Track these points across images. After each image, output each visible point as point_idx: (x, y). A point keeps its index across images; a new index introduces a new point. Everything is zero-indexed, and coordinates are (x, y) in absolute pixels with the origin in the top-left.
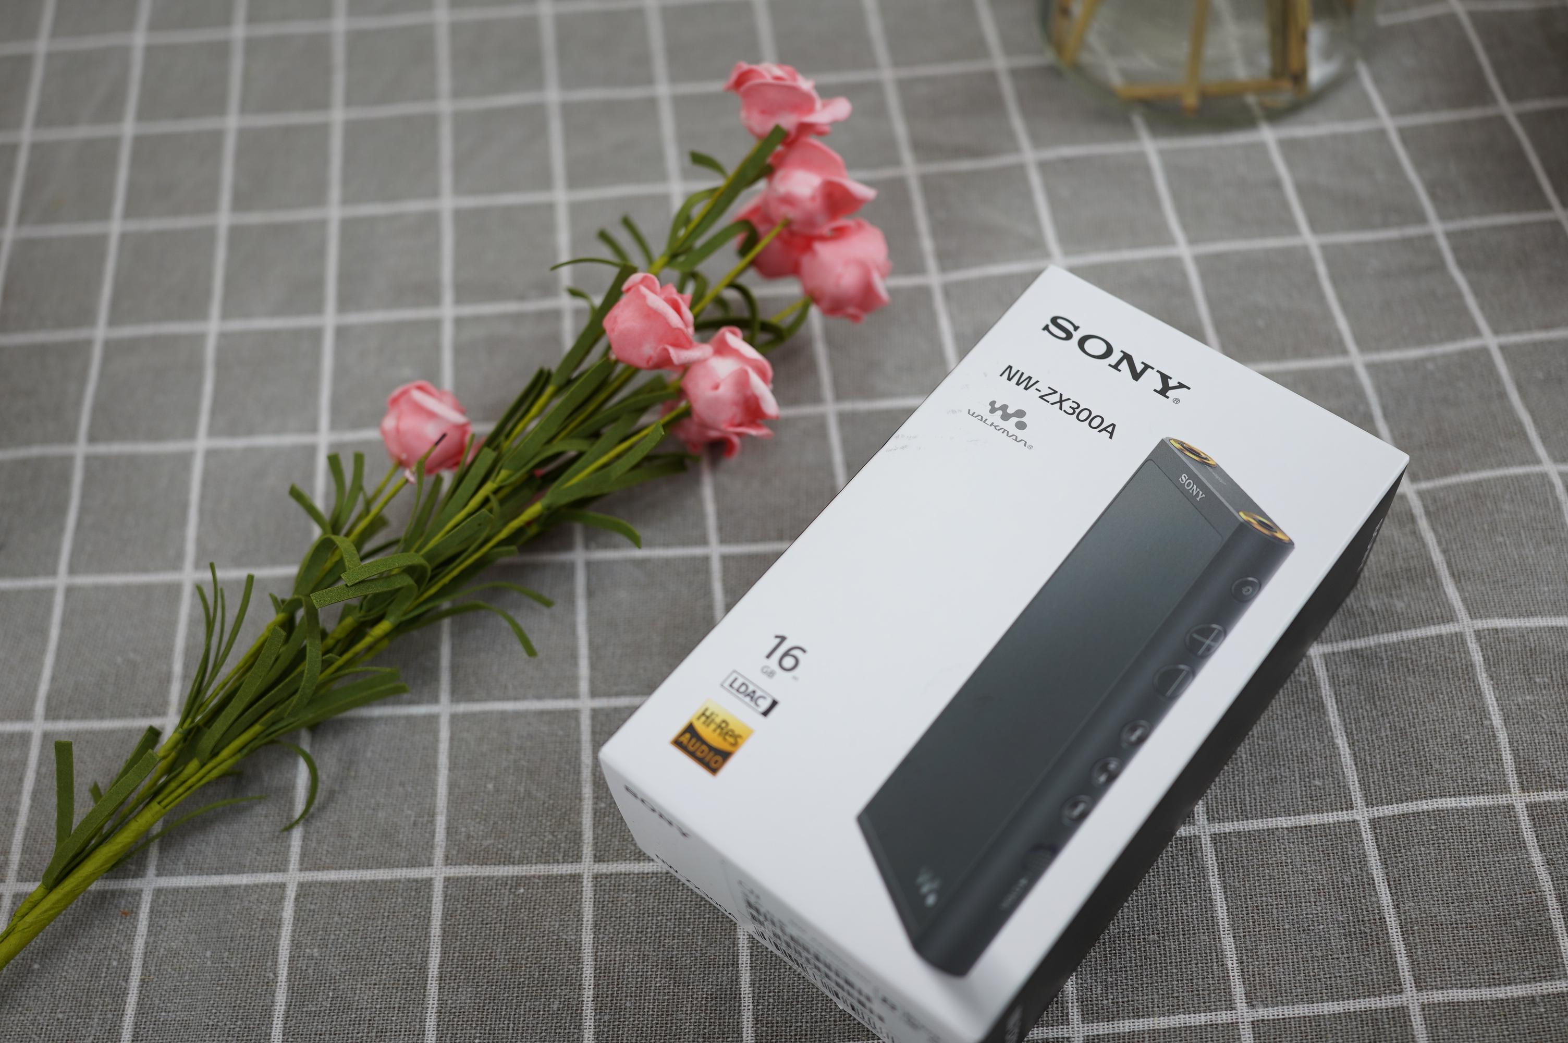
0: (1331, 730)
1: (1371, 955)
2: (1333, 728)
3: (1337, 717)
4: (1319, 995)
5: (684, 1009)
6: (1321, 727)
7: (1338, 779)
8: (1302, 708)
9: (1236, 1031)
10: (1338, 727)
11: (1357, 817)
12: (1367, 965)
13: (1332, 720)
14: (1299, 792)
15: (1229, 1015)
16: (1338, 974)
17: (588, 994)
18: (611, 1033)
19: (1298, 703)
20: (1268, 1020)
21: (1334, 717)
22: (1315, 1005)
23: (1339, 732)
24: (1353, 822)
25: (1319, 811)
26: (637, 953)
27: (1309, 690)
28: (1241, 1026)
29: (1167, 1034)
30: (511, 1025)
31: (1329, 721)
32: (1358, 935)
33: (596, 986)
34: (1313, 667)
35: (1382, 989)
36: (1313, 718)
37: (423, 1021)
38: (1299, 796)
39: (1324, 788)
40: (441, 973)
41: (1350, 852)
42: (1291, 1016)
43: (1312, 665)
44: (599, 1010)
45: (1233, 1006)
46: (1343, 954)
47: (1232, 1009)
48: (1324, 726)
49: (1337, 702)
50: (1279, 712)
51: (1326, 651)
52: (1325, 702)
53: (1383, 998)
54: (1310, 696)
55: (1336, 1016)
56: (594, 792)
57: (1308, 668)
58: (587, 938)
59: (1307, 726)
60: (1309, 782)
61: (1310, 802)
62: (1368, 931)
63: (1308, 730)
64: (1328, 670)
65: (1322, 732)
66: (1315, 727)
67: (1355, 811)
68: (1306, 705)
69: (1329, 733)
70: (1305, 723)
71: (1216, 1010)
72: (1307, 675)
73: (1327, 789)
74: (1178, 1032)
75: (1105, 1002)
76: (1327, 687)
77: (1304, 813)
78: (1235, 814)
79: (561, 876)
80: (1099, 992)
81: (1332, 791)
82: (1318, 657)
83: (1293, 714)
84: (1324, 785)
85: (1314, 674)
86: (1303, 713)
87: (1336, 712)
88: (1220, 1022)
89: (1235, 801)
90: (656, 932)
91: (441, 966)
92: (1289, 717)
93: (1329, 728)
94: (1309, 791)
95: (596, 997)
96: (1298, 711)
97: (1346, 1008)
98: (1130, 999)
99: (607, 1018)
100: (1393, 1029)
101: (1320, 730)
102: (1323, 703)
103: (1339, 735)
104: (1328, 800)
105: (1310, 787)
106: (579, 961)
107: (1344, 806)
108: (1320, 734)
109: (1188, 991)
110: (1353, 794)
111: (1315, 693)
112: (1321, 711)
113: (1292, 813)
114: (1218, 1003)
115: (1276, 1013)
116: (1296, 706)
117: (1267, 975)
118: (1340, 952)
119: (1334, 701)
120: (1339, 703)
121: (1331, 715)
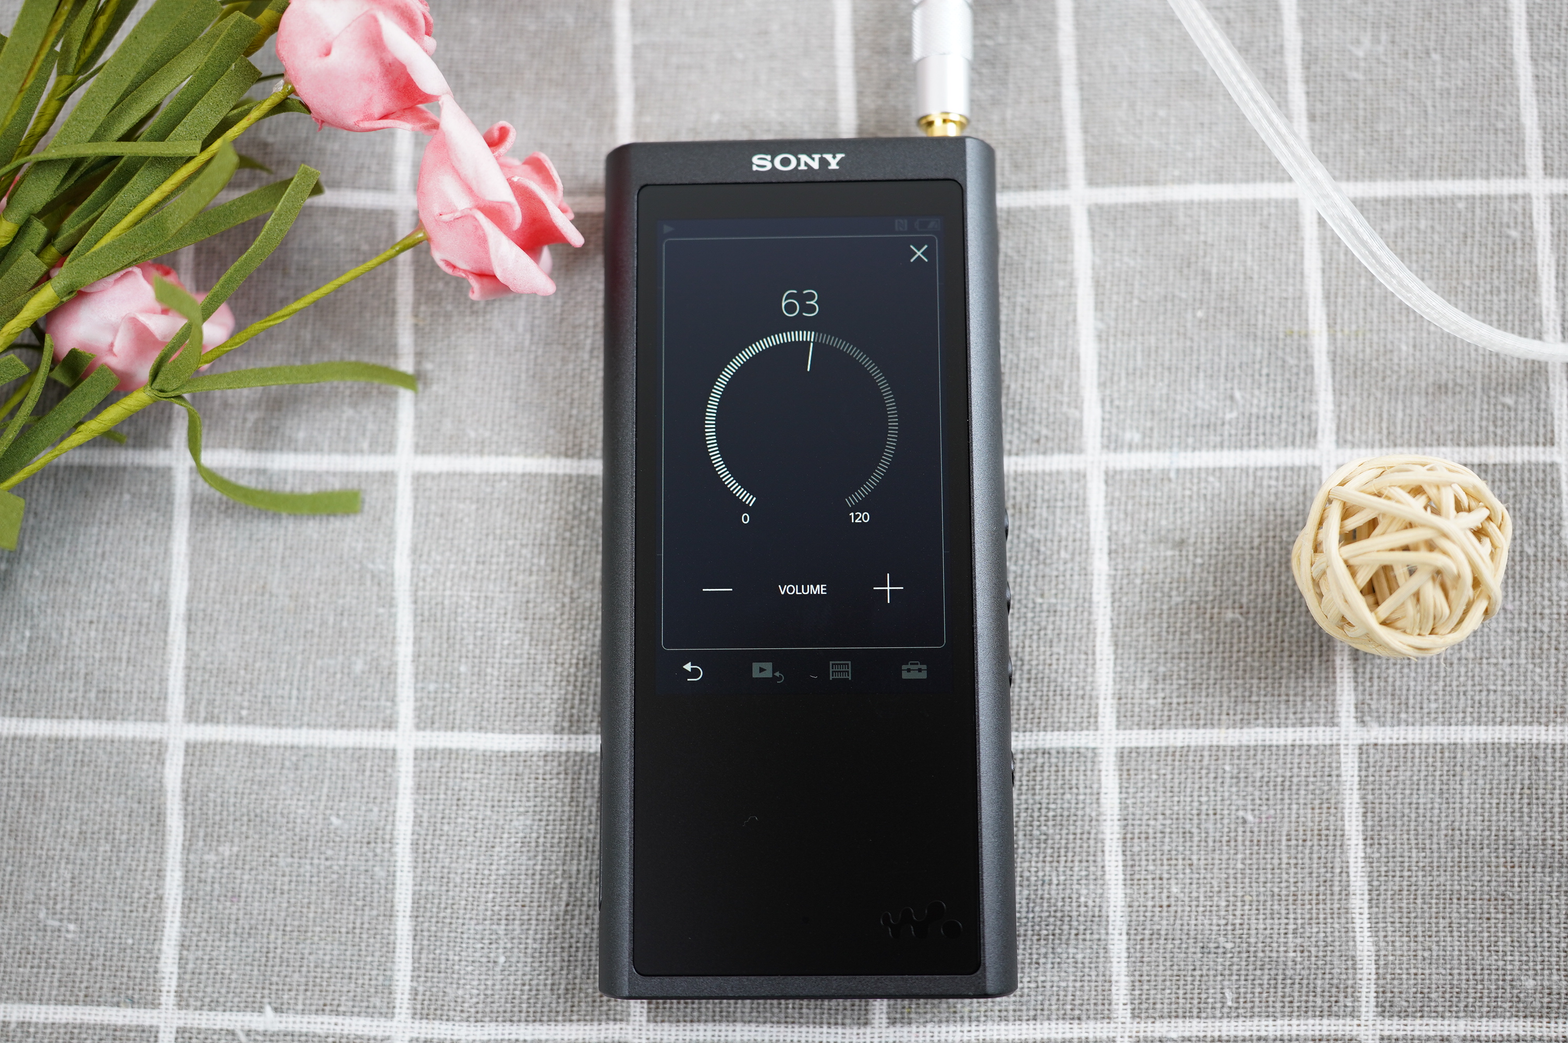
0: (1541, 320)
1: (1545, 665)
2: (1544, 318)
3: (1553, 301)
4: (1461, 715)
5: (543, 679)
6: (1527, 312)
7: (1538, 397)
8: (1503, 277)
9: (1335, 757)
10: (1552, 316)
11: (1557, 459)
12: (1537, 678)
13: (1545, 303)
14: (1477, 412)
15: (1328, 733)
16: (1492, 687)
17: (405, 651)
18: (438, 709)
19: (1499, 270)
20: (1383, 745)
21: (1548, 299)
22: (1453, 728)
23: (1551, 324)
24: (1552, 465)
25: (1504, 442)
26: (475, 594)
27: (1519, 252)
28: (1343, 751)
29: (1236, 754)
30: (295, 692)
31: (1540, 304)
32: (1531, 634)
33: (417, 640)
34: (1531, 214)
35: (1552, 715)
36: (1517, 297)
37: (163, 680)
38: (1477, 418)
39: (1516, 410)
40: (189, 610)
41: (1540, 510)
42: (1417, 741)
43: (1531, 209)
44: (420, 676)
45: (1336, 720)
46: (1504, 658)
47: (1334, 725)
48: (1531, 312)
49: (1557, 277)
50: (1467, 283)
51: (1555, 191)
52: (1540, 272)
53: (1551, 728)
54: (1519, 261)
55: (1482, 748)
56: (416, 344)
57: (1524, 214)
58: (402, 566)
59: (1506, 308)
60: (1496, 397)
61: (1491, 429)
62: (1546, 629)
63: (1506, 315)
64: (1552, 223)
65: (1526, 321)
66: (1517, 311)
67: (1556, 449)
68: (1510, 275)
69: (1537, 324)
70: (1503, 304)
71: (1310, 725)
72: (1520, 228)
73: (1520, 412)
74: (1252, 752)
75: (1152, 702)
76: (1547, 250)
77: (1480, 444)
78: (1377, 437)
79: (367, 474)
80: (1145, 686)
81: (1527, 415)
82: (1542, 200)
83: (1488, 287)
84: (1516, 402)
85: (1531, 227)
86: (1503, 287)
87: (1553, 291)
88: (1314, 742)
89: (1381, 415)
90: (505, 563)
91: (190, 599)
92: (1481, 291)
93: (1537, 318)
94: (1492, 412)
95: (417, 656)
96: (1496, 282)
97: (1497, 736)
98: (1189, 700)
99: (432, 687)
100: (1557, 774)
101: (1524, 317)
102: (1536, 274)
103: (1551, 329)
104: (1519, 428)
105: (1495, 405)
106: (390, 603)
107: (1541, 440)
108: (1524, 324)
109: (1273, 695)
110: (1556, 422)
111: (1527, 257)
112: (1531, 286)
113: (1463, 443)
114: (1315, 715)
115: (1395, 736)
116: (1495, 274)
117: (1390, 680)
118: (1500, 656)
119: (1553, 273)
120: (1560, 280)
121: (1544, 295)
